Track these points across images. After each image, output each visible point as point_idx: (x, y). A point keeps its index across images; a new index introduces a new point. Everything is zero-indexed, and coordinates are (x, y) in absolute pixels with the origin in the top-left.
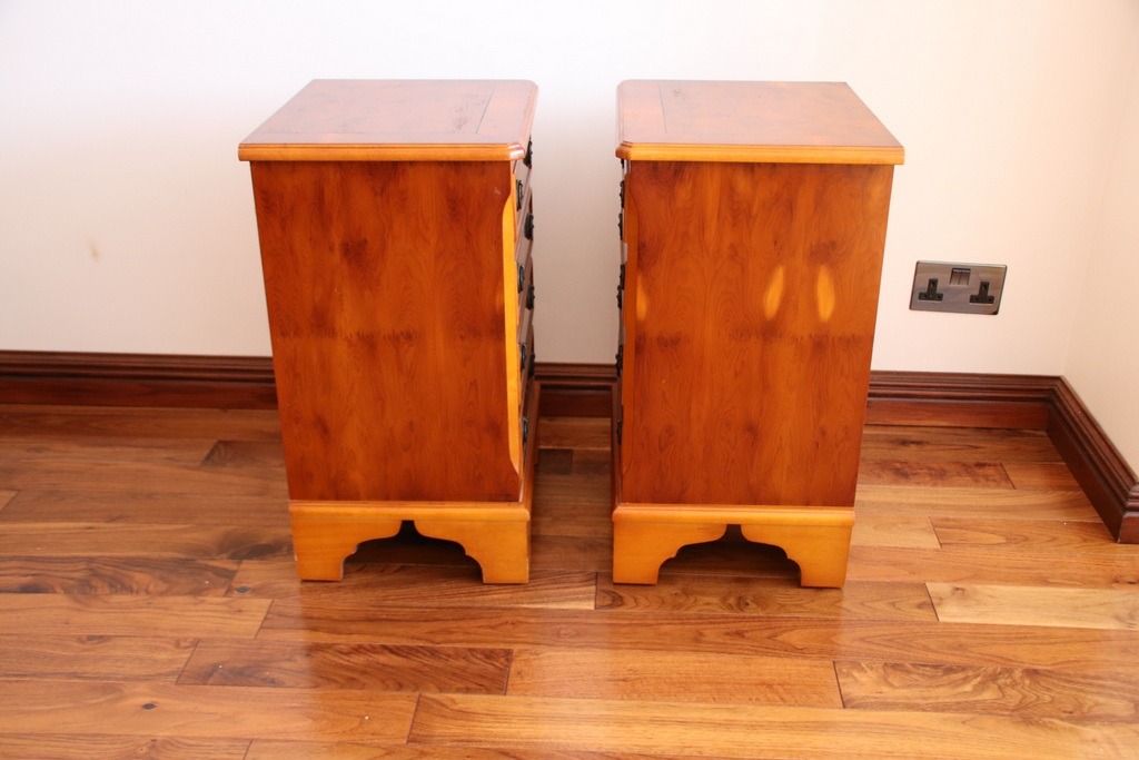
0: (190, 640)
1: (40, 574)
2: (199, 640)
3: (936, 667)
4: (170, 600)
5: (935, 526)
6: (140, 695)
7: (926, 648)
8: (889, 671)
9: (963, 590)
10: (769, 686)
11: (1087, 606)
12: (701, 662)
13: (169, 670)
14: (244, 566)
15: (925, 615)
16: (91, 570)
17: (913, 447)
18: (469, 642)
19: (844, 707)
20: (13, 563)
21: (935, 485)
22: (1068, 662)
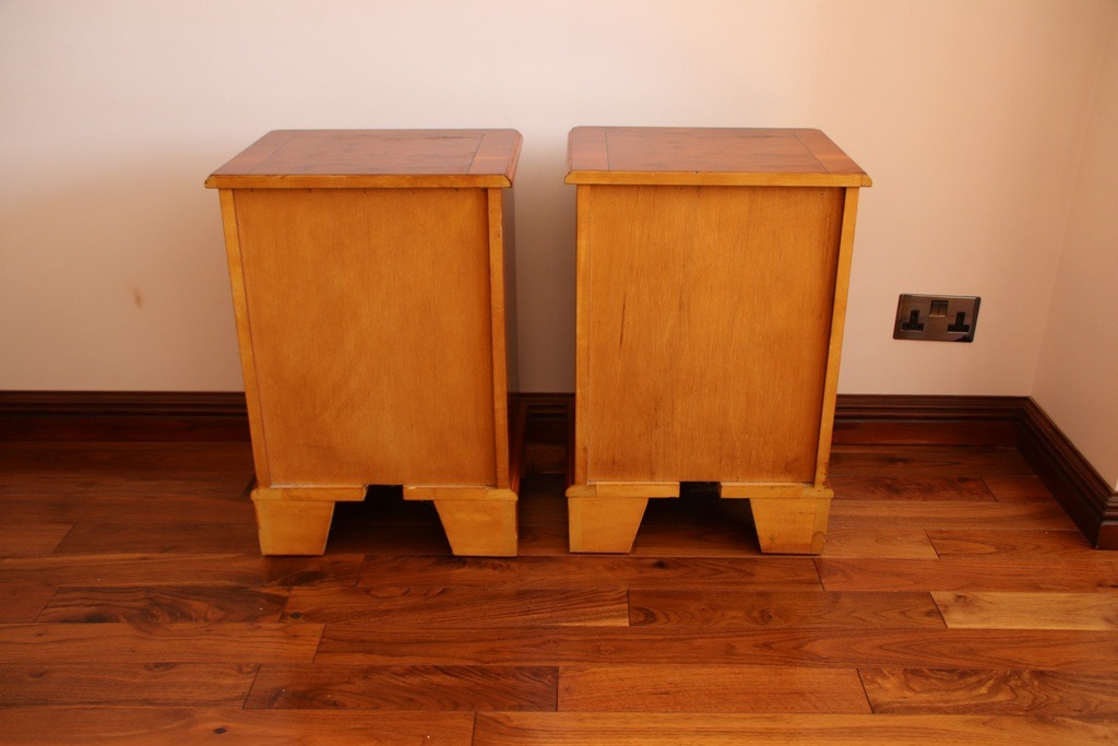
0: (252, 665)
1: (102, 605)
2: (260, 665)
3: (951, 671)
4: (227, 626)
5: (930, 538)
6: (210, 721)
7: (940, 654)
8: (910, 676)
9: (965, 597)
10: (802, 694)
11: (1079, 609)
12: (735, 674)
13: (235, 695)
14: (293, 592)
15: (932, 622)
16: (150, 599)
17: (900, 464)
18: (516, 660)
19: (873, 713)
20: (78, 594)
21: (925, 499)
22: (1070, 663)
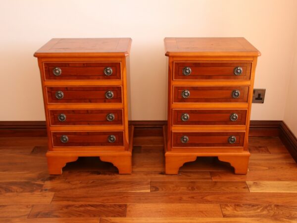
0: (31, 205)
2: (34, 205)
3: (250, 205)
4: (24, 194)
8: (236, 206)
9: (256, 183)
10: (202, 212)
12: (182, 206)
13: (25, 214)
15: (246, 190)
18: (114, 202)
19: (224, 217)
22: (287, 202)
